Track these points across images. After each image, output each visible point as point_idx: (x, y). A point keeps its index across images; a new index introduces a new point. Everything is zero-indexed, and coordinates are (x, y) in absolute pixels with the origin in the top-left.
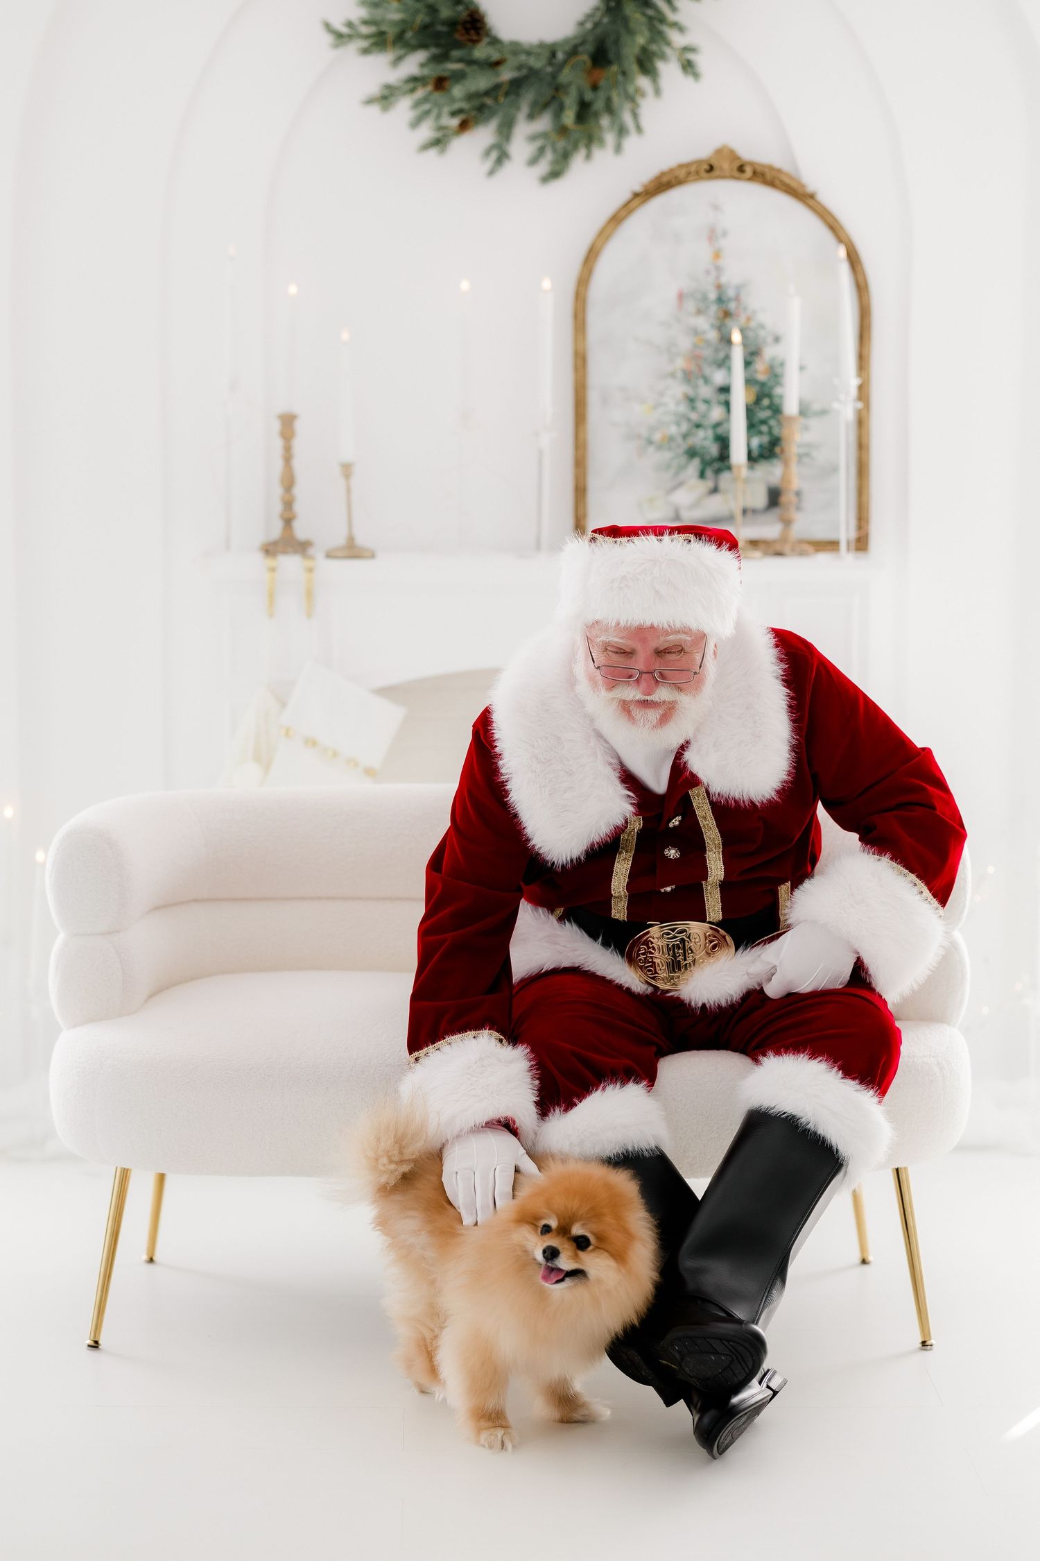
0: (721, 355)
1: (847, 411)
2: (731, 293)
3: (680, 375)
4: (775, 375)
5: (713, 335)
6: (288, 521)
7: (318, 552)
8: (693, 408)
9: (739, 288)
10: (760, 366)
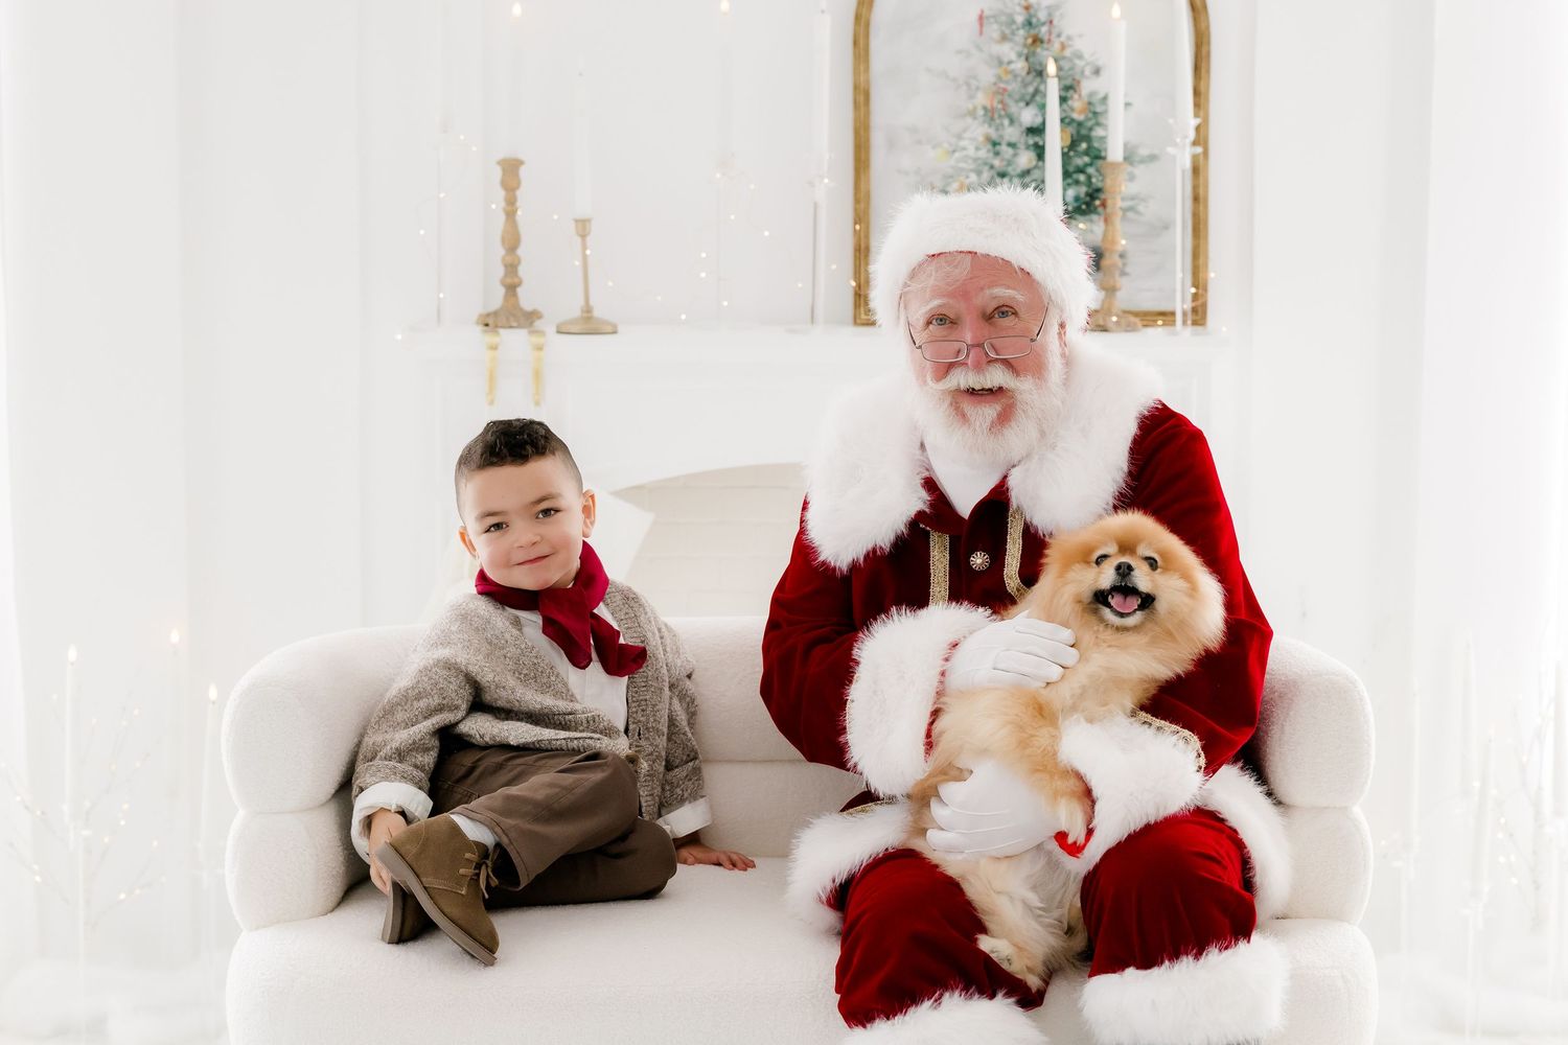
0: (1031, 89)
1: (1184, 158)
2: (1042, 16)
3: (981, 112)
4: (1096, 112)
5: (1020, 66)
6: (511, 289)
7: (547, 325)
8: (997, 154)
9: (1051, 9)
10: (1076, 103)
